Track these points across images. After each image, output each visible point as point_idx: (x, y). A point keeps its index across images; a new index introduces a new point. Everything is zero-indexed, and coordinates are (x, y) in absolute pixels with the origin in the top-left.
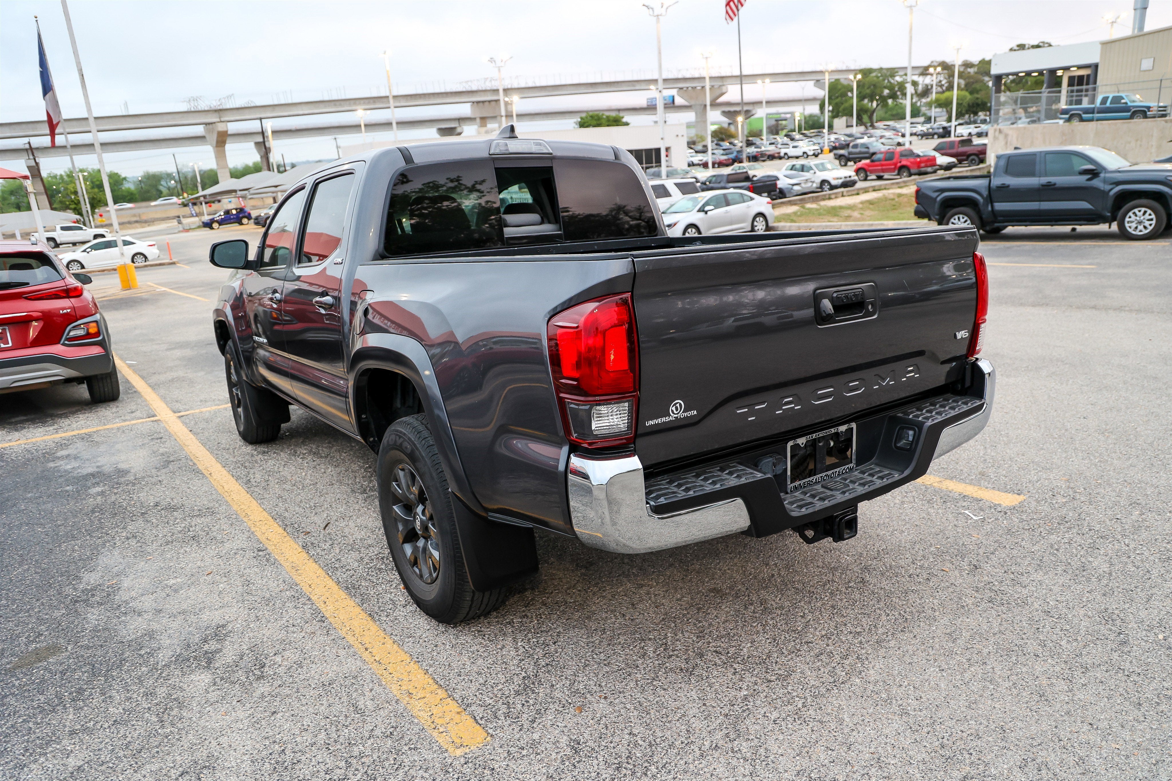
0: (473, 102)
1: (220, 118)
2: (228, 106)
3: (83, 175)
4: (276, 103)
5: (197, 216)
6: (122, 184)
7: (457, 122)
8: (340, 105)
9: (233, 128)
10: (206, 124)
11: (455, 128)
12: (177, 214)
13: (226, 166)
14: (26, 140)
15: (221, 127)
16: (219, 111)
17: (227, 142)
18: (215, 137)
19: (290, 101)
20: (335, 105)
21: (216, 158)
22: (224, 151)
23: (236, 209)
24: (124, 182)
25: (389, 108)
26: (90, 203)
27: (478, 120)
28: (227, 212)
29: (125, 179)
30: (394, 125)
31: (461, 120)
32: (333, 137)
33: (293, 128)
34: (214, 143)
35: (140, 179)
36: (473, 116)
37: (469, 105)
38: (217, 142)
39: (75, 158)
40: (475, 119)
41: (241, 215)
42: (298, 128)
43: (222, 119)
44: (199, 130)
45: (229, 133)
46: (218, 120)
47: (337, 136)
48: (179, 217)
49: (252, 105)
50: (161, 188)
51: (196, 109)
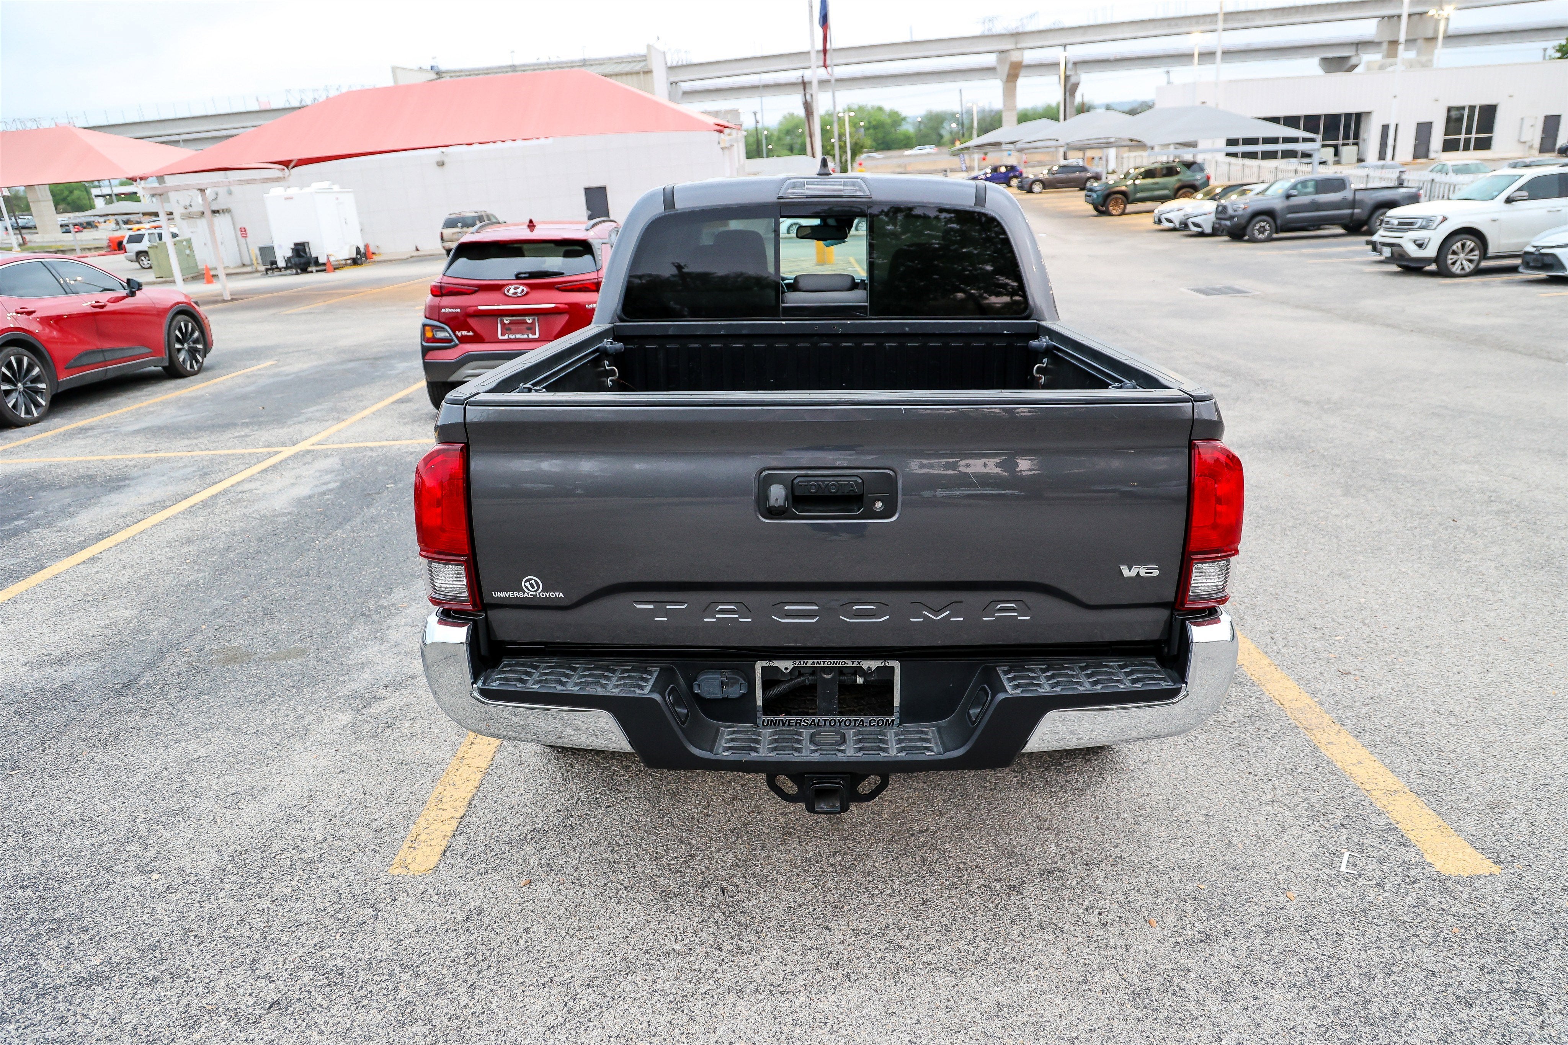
0: (1383, 18)
1: (1016, 44)
2: (1029, 28)
3: (849, 116)
4: (1092, 23)
5: (966, 171)
6: (900, 125)
7: (1354, 48)
8: (1177, 25)
9: (1029, 57)
10: (1000, 52)
11: (1348, 58)
12: (944, 167)
13: (1014, 108)
14: (799, 73)
15: (1015, 57)
16: (1016, 35)
17: (1021, 74)
18: (1004, 70)
19: (1109, 20)
20: (1169, 25)
21: (1004, 96)
22: (1015, 87)
23: (1006, 167)
24: (903, 123)
25: (1215, 31)
26: (851, 149)
27: (1385, 46)
28: (995, 170)
29: (904, 119)
30: (1219, 55)
31: (1361, 45)
32: (1165, 69)
33: (1112, 57)
34: (1005, 77)
35: (919, 119)
36: (1376, 40)
37: (1375, 21)
38: (1009, 75)
39: (838, 94)
40: (1379, 44)
41: (1011, 175)
42: (1119, 56)
43: (1019, 46)
44: (990, 60)
45: (1025, 63)
46: (1013, 47)
47: (1171, 69)
48: (946, 171)
49: (1061, 26)
50: (943, 132)
51: (991, 33)
